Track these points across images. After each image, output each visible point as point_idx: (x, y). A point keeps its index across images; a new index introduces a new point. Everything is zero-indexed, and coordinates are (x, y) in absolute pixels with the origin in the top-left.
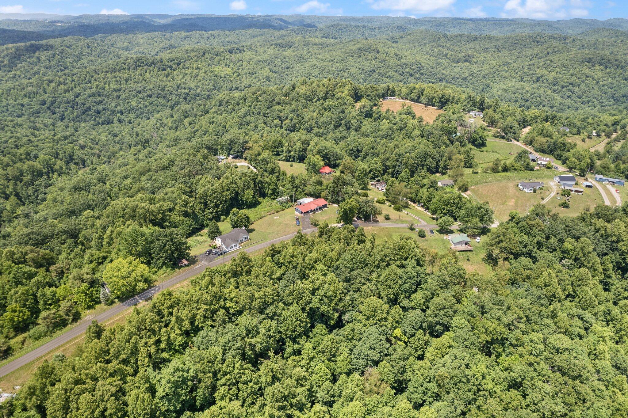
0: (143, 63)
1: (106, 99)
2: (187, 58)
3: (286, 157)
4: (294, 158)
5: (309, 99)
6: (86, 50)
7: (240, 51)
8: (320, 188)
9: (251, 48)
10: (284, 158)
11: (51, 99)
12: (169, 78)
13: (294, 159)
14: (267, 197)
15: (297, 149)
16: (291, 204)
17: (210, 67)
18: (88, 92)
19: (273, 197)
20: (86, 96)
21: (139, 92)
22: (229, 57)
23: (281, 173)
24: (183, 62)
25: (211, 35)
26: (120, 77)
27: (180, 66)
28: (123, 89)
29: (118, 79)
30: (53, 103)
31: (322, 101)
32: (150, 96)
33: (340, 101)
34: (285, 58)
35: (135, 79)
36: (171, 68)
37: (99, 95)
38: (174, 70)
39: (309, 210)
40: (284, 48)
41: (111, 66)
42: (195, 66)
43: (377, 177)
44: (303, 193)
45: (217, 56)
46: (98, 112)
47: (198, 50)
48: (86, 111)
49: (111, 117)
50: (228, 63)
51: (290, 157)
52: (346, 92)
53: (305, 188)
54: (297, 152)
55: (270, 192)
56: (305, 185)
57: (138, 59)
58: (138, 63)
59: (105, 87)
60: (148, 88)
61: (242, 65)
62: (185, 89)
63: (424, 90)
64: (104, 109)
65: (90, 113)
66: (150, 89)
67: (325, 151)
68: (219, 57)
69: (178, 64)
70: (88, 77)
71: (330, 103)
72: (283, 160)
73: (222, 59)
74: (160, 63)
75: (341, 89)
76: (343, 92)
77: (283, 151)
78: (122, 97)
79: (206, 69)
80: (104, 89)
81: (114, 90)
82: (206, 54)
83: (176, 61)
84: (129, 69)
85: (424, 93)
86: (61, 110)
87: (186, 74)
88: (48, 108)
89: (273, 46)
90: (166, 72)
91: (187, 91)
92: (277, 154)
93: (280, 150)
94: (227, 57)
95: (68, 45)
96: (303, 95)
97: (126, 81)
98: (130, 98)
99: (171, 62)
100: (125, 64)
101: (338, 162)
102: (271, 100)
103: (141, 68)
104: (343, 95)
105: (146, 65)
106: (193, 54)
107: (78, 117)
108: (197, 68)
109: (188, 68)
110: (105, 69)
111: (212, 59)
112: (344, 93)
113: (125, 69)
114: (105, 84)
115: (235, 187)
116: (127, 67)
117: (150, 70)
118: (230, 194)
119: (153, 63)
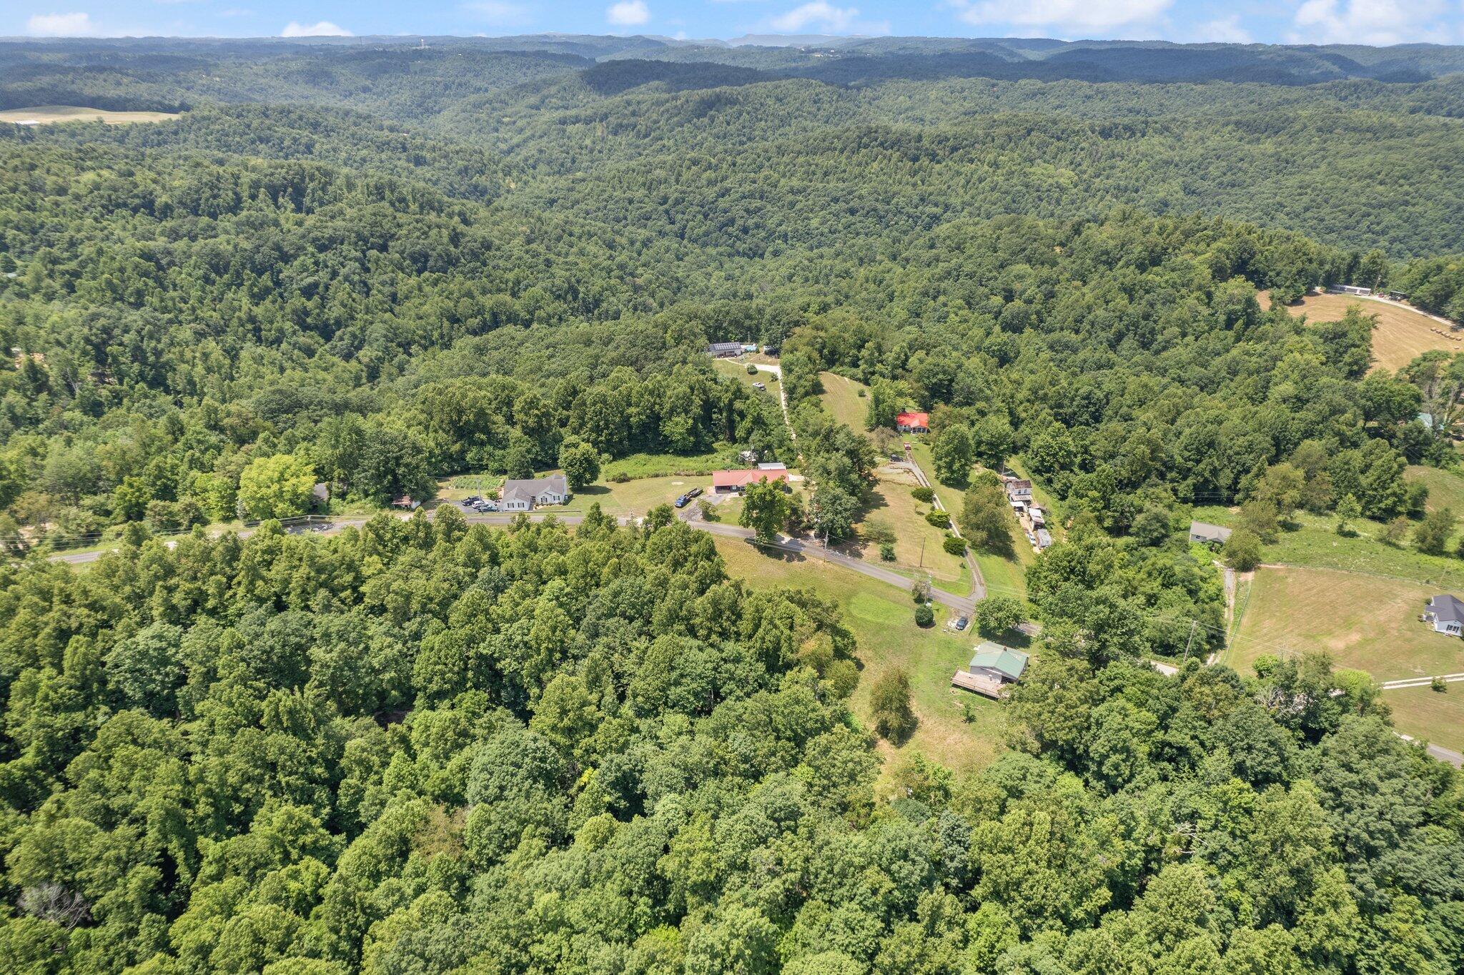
0: (876, 140)
1: (769, 207)
2: (982, 139)
6: (809, 107)
11: (676, 195)
12: (917, 178)
17: (1026, 164)
18: (747, 188)
20: (738, 195)
21: (836, 200)
24: (967, 146)
25: (1098, 92)
26: (817, 165)
27: (955, 154)
29: (813, 167)
30: (677, 202)
32: (852, 212)
34: (1242, 160)
35: (845, 171)
36: (934, 156)
37: (761, 198)
38: (937, 162)
41: (812, 141)
42: (991, 157)
43: (1049, 470)
46: (745, 230)
48: (727, 225)
49: (763, 245)
50: (1077, 160)
52: (1209, 254)
57: (870, 131)
58: (865, 140)
59: (779, 181)
60: (858, 193)
61: (1112, 168)
62: (936, 205)
64: (757, 226)
65: (730, 229)
66: (861, 197)
67: (941, 376)
68: (1061, 144)
69: (954, 149)
70: (761, 158)
73: (1069, 147)
74: (912, 143)
75: (1200, 247)
78: (798, 207)
79: (1016, 167)
80: (776, 186)
81: (792, 190)
82: (1034, 133)
83: (951, 143)
84: (842, 152)
86: (686, 217)
87: (959, 174)
88: (667, 212)
90: (917, 165)
91: (938, 210)
94: (1083, 145)
97: (826, 174)
98: (812, 211)
99: (940, 142)
100: (840, 138)
103: (869, 149)
105: (882, 144)
106: (1001, 131)
107: (707, 234)
108: (994, 164)
109: (971, 161)
110: (798, 147)
111: (1043, 146)
112: (1201, 257)
113: (835, 149)
114: (784, 176)
115: (655, 403)
116: (840, 146)
117: (885, 157)
118: (639, 414)
119: (896, 144)
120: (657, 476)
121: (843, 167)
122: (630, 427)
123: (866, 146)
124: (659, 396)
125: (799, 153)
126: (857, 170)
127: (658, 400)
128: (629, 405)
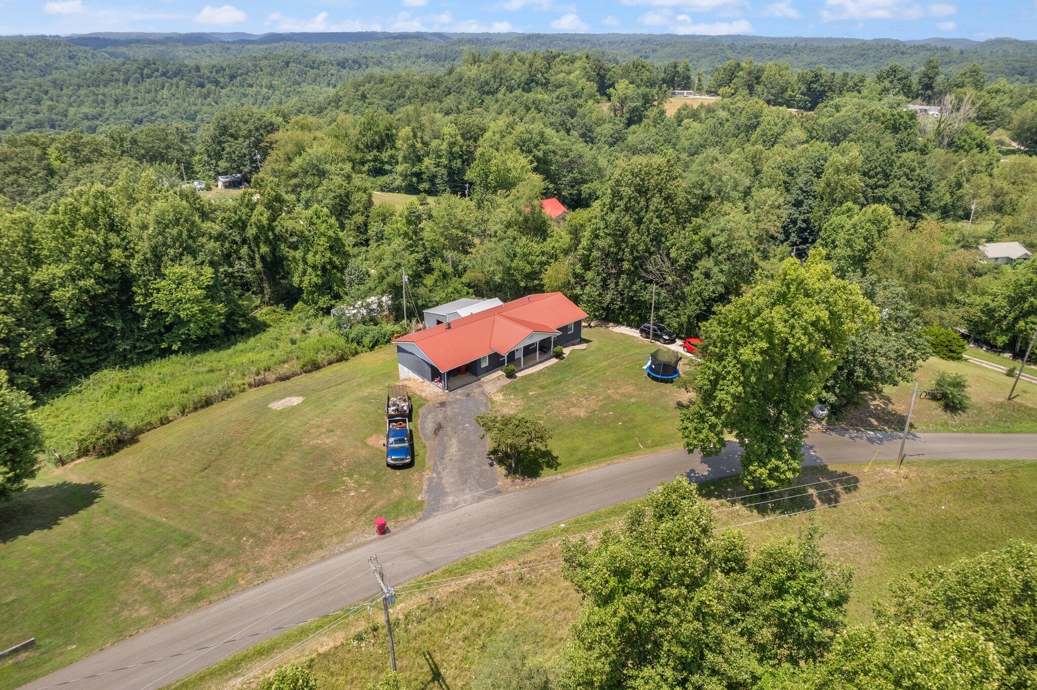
0: (158, 71)
2: (252, 68)
3: (405, 176)
4: (432, 179)
5: (486, 88)
7: (360, 66)
8: (536, 247)
9: (380, 63)
10: (399, 182)
12: (210, 100)
13: (434, 184)
14: (299, 305)
15: (444, 146)
16: (389, 327)
17: (296, 86)
18: (30, 118)
19: (324, 301)
20: (22, 127)
21: (139, 122)
22: (335, 72)
23: (373, 211)
24: (242, 74)
26: (104, 95)
27: (235, 81)
28: (106, 116)
29: (101, 97)
31: (518, 92)
33: (564, 90)
35: (136, 98)
36: (217, 83)
37: (51, 126)
38: (222, 88)
39: (481, 353)
40: (441, 63)
41: (89, 75)
42: (265, 82)
44: (455, 283)
45: (312, 68)
47: (277, 57)
50: (333, 81)
51: (418, 175)
52: (577, 72)
53: (466, 260)
54: (444, 161)
55: (312, 278)
56: (464, 247)
57: (148, 64)
58: (146, 71)
59: (67, 111)
60: (159, 114)
63: (761, 70)
67: (542, 146)
68: (315, 71)
69: (232, 77)
70: (36, 92)
71: (540, 96)
72: (398, 190)
73: (322, 74)
74: (193, 73)
75: (565, 68)
76: (569, 73)
77: (393, 161)
79: (288, 89)
80: (66, 116)
81: (86, 117)
82: (291, 65)
83: (227, 72)
84: (126, 82)
85: (763, 78)
87: (245, 95)
89: (422, 59)
90: (204, 90)
92: (378, 172)
93: (385, 156)
94: (332, 71)
95: (31, 52)
96: (471, 82)
97: (117, 102)
99: (218, 72)
100: (119, 71)
101: (585, 189)
102: (395, 96)
103: (153, 79)
104: (572, 77)
105: (164, 74)
106: (264, 63)
108: (271, 87)
109: (251, 86)
110: (75, 81)
111: (302, 73)
112: (572, 75)
113: (117, 80)
114: (70, 105)
115: (108, 246)
116: (122, 77)
117: (172, 85)
118: (73, 278)
119: (178, 73)
120: (208, 403)
121: (132, 94)
122: (57, 317)
123: (149, 76)
124: (112, 227)
125: (79, 86)
126: (149, 97)
127: (113, 238)
128: (37, 263)
